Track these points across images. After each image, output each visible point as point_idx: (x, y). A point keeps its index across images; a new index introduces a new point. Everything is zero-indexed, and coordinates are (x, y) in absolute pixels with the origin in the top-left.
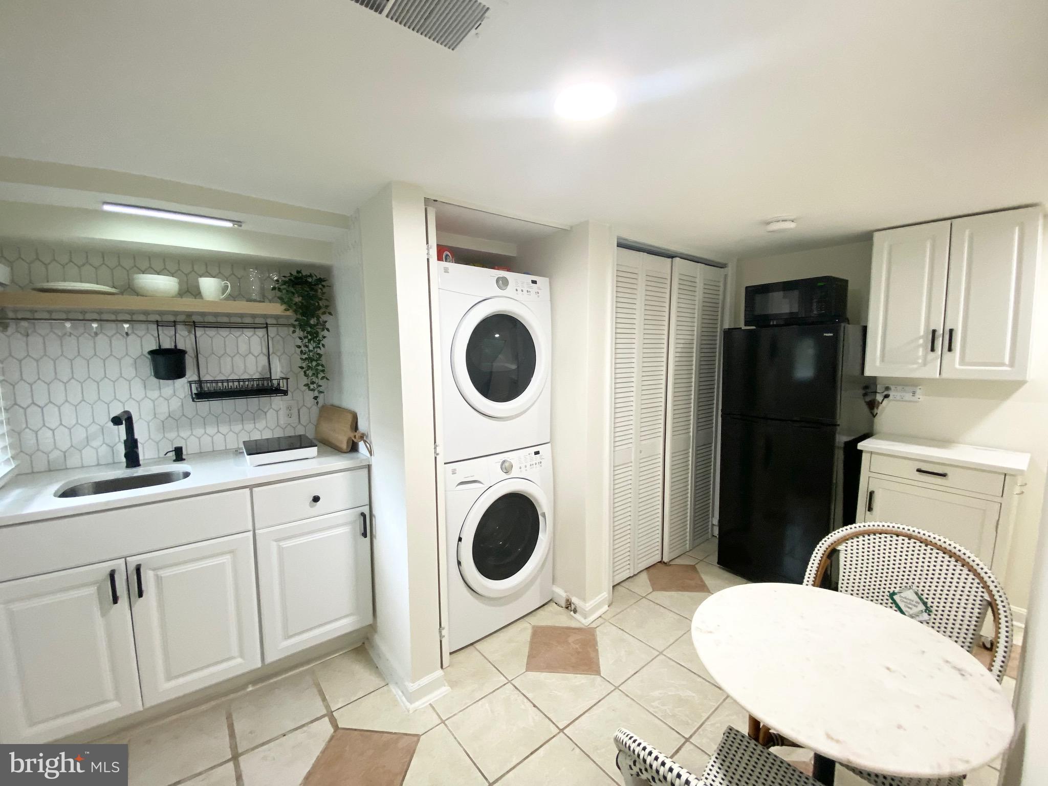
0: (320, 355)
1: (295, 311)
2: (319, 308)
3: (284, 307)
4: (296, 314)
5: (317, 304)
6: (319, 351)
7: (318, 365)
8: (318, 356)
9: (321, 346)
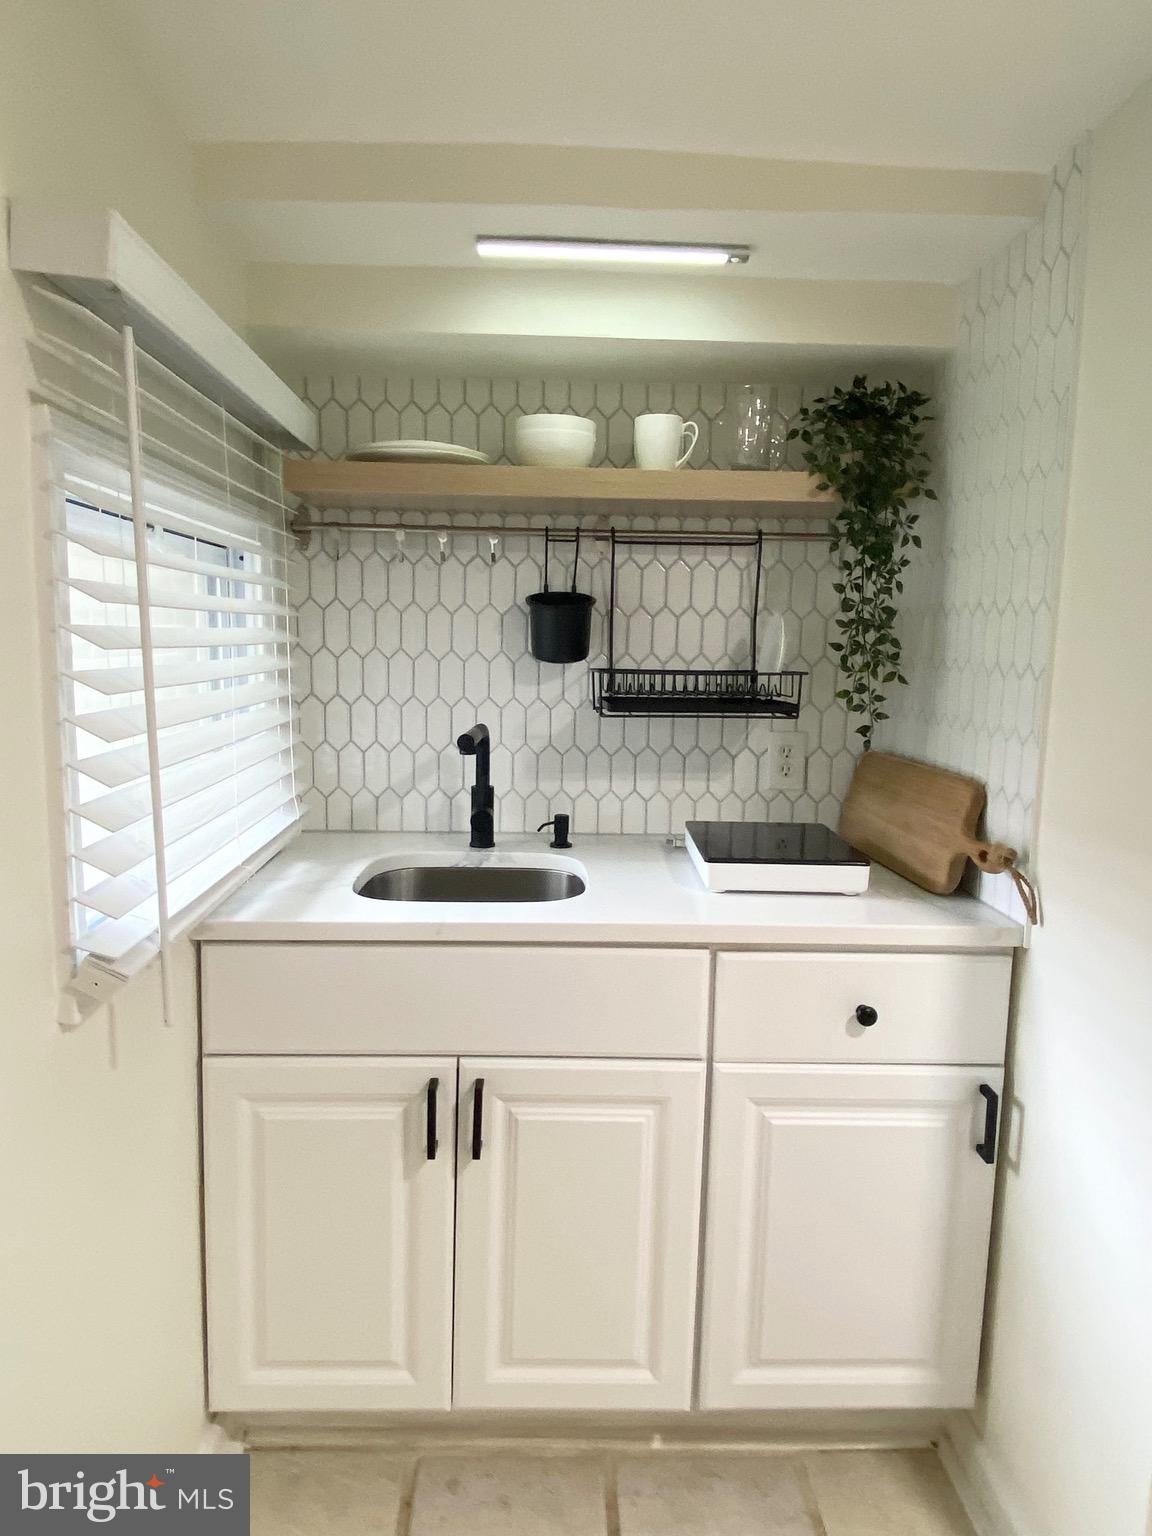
0: (891, 613)
1: (843, 491)
2: (903, 478)
3: (816, 479)
4: (845, 499)
5: (898, 467)
6: (889, 603)
7: (881, 640)
8: (884, 616)
9: (893, 585)
